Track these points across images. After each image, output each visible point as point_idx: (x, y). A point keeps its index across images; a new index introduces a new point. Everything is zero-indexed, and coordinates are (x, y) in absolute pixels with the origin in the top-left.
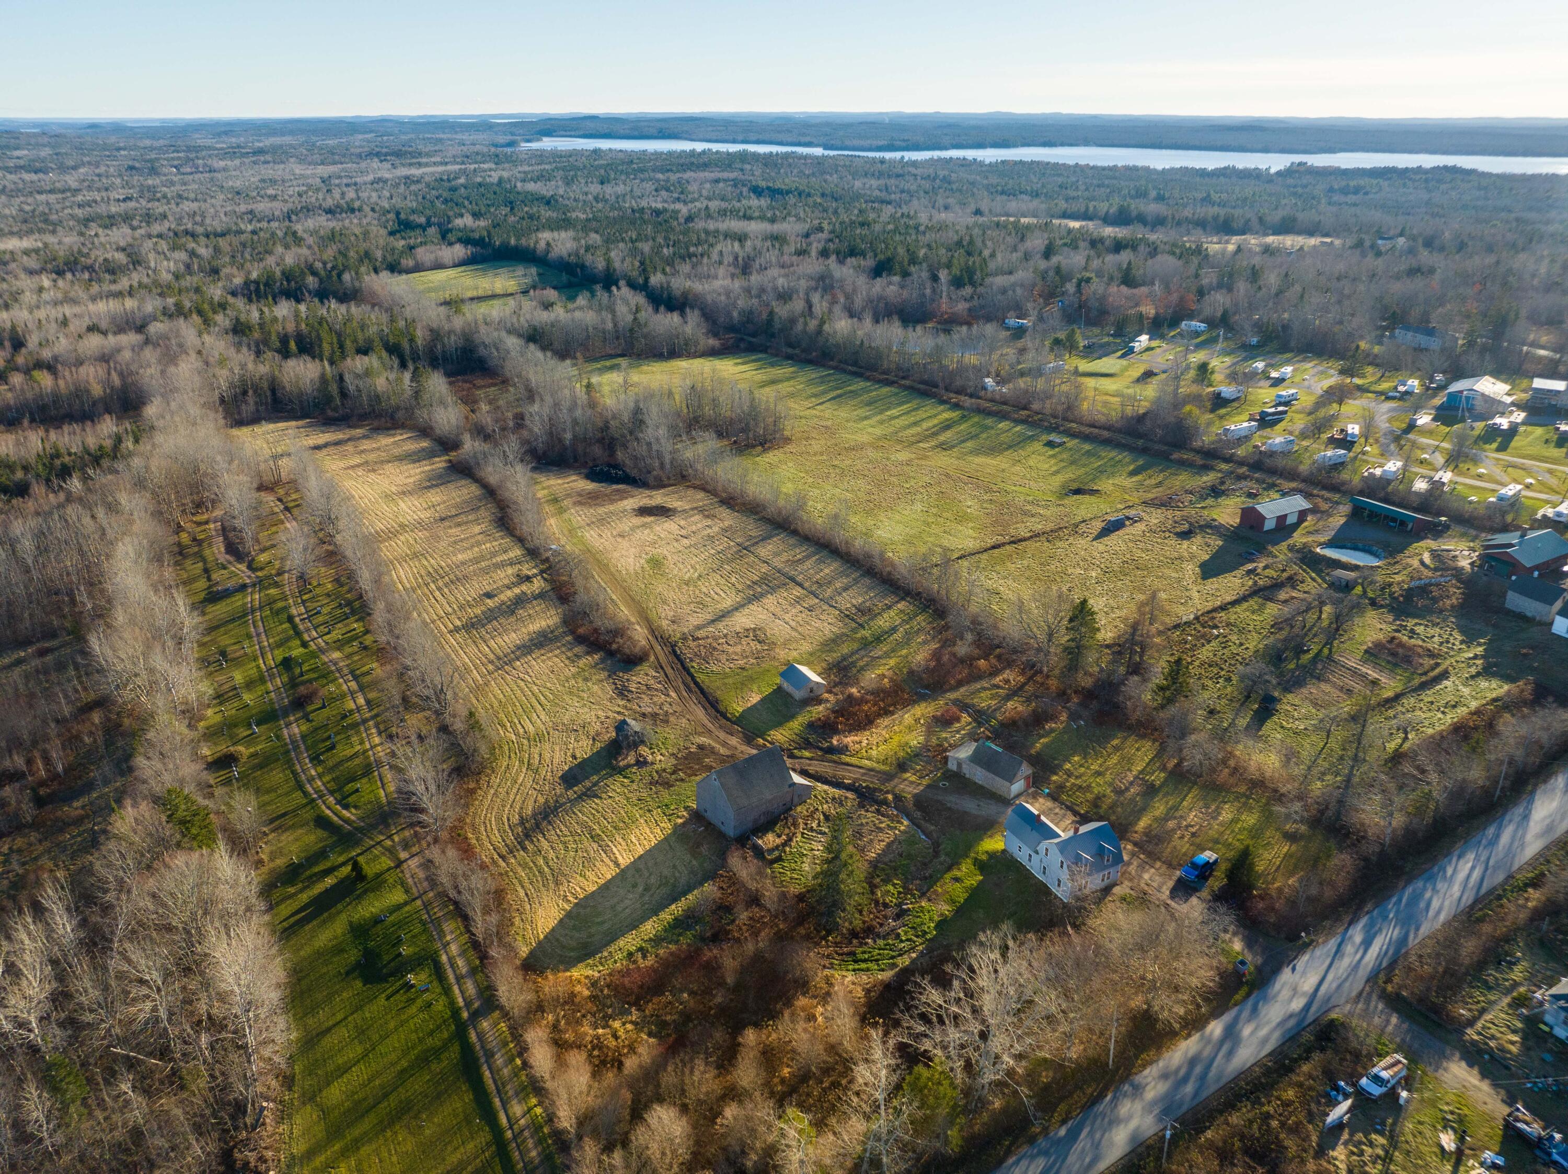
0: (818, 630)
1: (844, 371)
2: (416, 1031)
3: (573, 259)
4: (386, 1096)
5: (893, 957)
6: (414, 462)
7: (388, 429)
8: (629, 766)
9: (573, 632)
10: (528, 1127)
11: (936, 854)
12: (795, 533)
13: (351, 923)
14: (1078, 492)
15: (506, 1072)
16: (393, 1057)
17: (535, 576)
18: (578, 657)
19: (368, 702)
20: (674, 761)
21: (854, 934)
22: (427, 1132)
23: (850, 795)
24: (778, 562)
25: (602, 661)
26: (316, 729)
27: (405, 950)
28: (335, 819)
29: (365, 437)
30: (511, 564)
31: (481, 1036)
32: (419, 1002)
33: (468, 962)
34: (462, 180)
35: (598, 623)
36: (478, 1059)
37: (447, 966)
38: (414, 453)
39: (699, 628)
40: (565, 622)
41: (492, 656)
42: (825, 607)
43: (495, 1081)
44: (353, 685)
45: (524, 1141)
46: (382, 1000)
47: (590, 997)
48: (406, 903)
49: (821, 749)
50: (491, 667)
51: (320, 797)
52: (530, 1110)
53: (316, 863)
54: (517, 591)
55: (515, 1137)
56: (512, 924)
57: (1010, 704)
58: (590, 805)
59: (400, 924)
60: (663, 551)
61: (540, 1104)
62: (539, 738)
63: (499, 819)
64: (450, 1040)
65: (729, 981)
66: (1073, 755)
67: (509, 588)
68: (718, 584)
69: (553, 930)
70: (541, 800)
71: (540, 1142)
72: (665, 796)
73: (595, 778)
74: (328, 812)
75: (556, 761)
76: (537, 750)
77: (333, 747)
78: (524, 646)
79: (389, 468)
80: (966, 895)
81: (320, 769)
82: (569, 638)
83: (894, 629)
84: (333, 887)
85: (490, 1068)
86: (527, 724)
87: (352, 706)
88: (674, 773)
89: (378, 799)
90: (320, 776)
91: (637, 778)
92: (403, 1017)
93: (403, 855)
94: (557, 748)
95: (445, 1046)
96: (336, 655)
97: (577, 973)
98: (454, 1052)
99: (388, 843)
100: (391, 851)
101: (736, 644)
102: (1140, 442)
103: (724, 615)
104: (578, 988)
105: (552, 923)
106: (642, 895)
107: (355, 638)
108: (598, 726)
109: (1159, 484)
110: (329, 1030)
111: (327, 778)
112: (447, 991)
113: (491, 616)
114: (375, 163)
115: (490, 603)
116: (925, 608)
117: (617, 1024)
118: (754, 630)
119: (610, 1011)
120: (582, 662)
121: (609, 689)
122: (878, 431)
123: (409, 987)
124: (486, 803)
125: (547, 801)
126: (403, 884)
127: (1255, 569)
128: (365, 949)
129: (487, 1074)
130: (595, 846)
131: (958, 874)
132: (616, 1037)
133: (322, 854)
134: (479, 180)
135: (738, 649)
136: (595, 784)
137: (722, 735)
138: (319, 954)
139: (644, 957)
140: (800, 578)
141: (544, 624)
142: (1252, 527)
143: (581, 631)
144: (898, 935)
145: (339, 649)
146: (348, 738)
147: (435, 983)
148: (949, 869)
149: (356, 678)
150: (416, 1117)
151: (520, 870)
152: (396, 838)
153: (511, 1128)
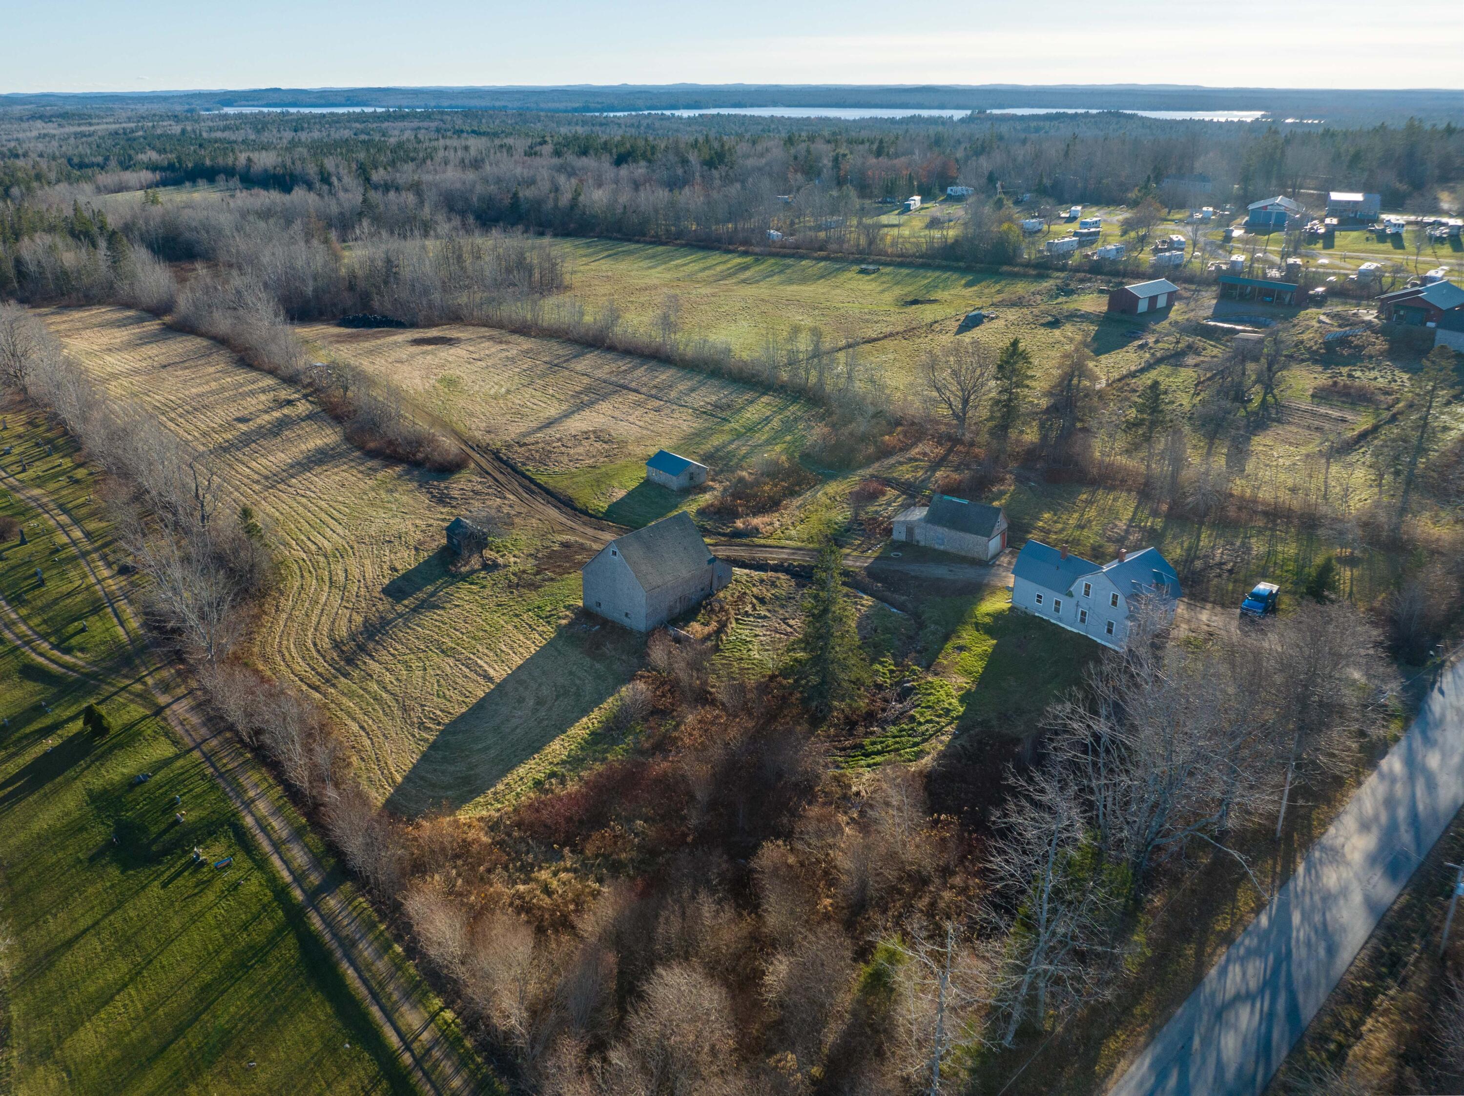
0: (673, 427)
1: (610, 238)
2: (219, 926)
3: (280, 171)
4: (180, 1031)
5: (915, 744)
6: (119, 326)
7: (82, 306)
8: (473, 572)
9: (360, 448)
10: (436, 1042)
11: (921, 626)
12: (611, 349)
13: (90, 793)
14: (915, 302)
15: (381, 966)
16: (186, 969)
17: (299, 400)
18: (375, 470)
19: (88, 535)
20: (532, 561)
21: (851, 724)
22: (263, 1077)
23: (782, 576)
24: (600, 374)
25: (407, 472)
26: (13, 568)
27: (186, 815)
28: (53, 667)
29: (52, 314)
30: (263, 392)
31: (329, 920)
32: (218, 885)
33: (289, 822)
34: (141, 133)
35: (391, 435)
36: (330, 953)
37: (257, 831)
38: (118, 320)
39: (525, 435)
40: (348, 439)
41: (256, 477)
42: (675, 407)
43: (365, 982)
44: (64, 519)
45: (435, 1066)
46: (155, 890)
47: (495, 843)
48: (177, 757)
49: (724, 535)
50: (257, 487)
51: (27, 643)
52: (433, 1016)
53: (29, 721)
54: (277, 414)
55: (418, 1062)
56: (349, 764)
57: (938, 474)
58: (429, 618)
59: (174, 783)
60: (454, 372)
61: (447, 1006)
62: (340, 553)
63: (301, 645)
64: (279, 931)
65: (699, 797)
66: (1041, 511)
67: (266, 412)
68: (533, 397)
69: (415, 767)
70: (359, 619)
71: (463, 1062)
72: (535, 598)
73: (430, 588)
74: (41, 660)
75: (369, 575)
76: (340, 566)
77: (42, 583)
78: (299, 463)
79: (88, 333)
80: (983, 664)
81: (24, 612)
82: (357, 454)
83: (767, 420)
84: (55, 750)
85: (353, 963)
86: (320, 539)
87: (65, 539)
88: (538, 573)
89: (115, 639)
90: (24, 620)
91: (489, 583)
92: (194, 910)
93: (163, 699)
94: (367, 562)
95: (272, 941)
96: (37, 492)
97: (465, 815)
98: (289, 948)
99: (139, 687)
100: (144, 697)
101: (575, 446)
102: (962, 264)
103: (550, 423)
104: (471, 835)
105: (410, 760)
106: (535, 711)
107: (64, 473)
108: (419, 536)
109: (999, 292)
110: (69, 944)
111: (37, 620)
112: (262, 864)
113: (246, 440)
114: (39, 124)
115: (243, 427)
116: (795, 400)
117: (544, 875)
118: (594, 432)
119: (530, 858)
120: (380, 475)
121: (425, 499)
122: (668, 276)
123: (198, 865)
124: (279, 629)
125: (366, 620)
126: (167, 733)
127: (1146, 344)
128: (118, 823)
129: (350, 972)
130: (451, 661)
131: (961, 642)
132: (547, 891)
133: (38, 710)
134: (159, 132)
135: (581, 450)
136: (433, 595)
137: (590, 531)
138: (42, 840)
139: (563, 782)
140: (633, 385)
141: (319, 442)
142: (1123, 311)
143: (372, 445)
144: (912, 719)
145: (39, 487)
146: (63, 573)
147: (240, 856)
148: (946, 638)
149: (66, 511)
150: (239, 1056)
151: (345, 700)
152: (150, 681)
153: (408, 1048)
